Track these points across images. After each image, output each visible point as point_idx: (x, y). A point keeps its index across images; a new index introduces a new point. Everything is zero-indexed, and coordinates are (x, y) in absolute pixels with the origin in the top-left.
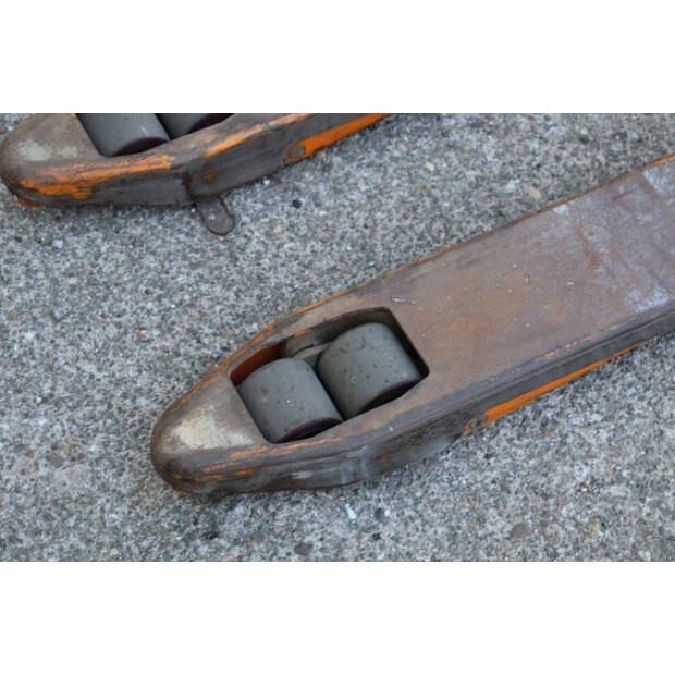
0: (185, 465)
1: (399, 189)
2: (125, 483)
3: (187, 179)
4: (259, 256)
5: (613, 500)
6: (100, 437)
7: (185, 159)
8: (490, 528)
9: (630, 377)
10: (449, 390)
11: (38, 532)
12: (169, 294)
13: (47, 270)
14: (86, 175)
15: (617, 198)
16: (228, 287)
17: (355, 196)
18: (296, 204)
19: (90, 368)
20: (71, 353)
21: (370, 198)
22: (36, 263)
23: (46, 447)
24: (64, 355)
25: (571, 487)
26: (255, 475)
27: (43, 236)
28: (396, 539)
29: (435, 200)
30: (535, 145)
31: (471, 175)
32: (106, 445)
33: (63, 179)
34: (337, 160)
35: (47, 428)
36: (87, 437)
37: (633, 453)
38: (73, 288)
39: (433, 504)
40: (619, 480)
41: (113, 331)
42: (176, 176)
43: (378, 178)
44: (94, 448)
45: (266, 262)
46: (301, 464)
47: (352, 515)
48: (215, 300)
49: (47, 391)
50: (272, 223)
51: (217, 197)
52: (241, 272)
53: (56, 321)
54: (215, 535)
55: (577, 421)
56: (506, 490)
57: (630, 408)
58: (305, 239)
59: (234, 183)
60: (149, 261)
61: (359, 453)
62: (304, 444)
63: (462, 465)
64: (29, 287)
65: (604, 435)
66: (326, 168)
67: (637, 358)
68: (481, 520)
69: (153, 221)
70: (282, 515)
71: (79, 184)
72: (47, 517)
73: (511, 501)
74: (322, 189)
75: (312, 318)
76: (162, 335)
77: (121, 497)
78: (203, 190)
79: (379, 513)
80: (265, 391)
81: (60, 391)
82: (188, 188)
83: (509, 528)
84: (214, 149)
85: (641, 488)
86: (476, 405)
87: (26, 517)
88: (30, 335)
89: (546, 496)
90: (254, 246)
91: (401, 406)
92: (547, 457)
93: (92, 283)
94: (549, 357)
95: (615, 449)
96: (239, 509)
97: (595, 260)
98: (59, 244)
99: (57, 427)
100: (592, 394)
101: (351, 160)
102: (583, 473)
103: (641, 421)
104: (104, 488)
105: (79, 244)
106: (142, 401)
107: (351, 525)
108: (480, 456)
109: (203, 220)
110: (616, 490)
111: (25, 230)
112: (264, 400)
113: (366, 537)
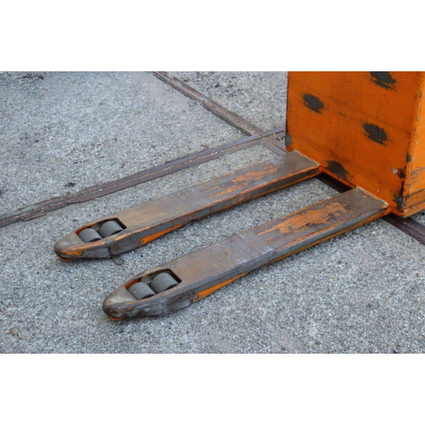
0: (113, 307)
1: (172, 250)
2: (95, 323)
3: (109, 249)
4: (131, 269)
5: (237, 314)
6: (87, 313)
7: (109, 242)
8: (203, 323)
9: (240, 286)
10: (187, 284)
11: (70, 336)
12: (105, 279)
13: (69, 277)
14: (80, 248)
15: (232, 241)
16: (122, 276)
17: (159, 253)
18: (142, 256)
19: (82, 298)
20: (77, 295)
21: (164, 253)
22: (65, 276)
23: (71, 317)
24: (75, 296)
25: (225, 312)
26: (133, 310)
27: (67, 270)
28: (176, 328)
29: (183, 252)
30: (211, 238)
31: (193, 246)
32: (89, 315)
33: (74, 249)
34: (153, 245)
35: (71, 313)
36: (83, 313)
37: (242, 303)
38: (77, 281)
39: (186, 320)
40: (239, 309)
41: (89, 289)
42: (106, 247)
43: (166, 248)
44: (85, 316)
45: (133, 270)
46: (146, 305)
47: (163, 324)
48: (119, 280)
49: (70, 304)
50: (135, 261)
51: (118, 256)
52: (126, 273)
53: (72, 288)
54: (123, 332)
55: (227, 297)
56: (207, 314)
57: (241, 293)
58: (145, 264)
59: (123, 251)
60: (99, 272)
61: (163, 301)
62: (147, 299)
63: (194, 310)
64: (64, 282)
65: (234, 300)
66: (150, 247)
67: (242, 282)
68: (200, 322)
69: (99, 264)
70: (142, 326)
71: (78, 251)
72: (73, 332)
73: (209, 317)
74: (149, 252)
75: (148, 272)
76: (104, 289)
77: (94, 326)
78: (114, 252)
79: (171, 323)
80: (135, 289)
81: (74, 304)
82: (110, 252)
83: (208, 323)
84: (117, 239)
85: (245, 310)
86: (196, 289)
87: (67, 333)
88: (65, 292)
89: (218, 314)
90: (130, 266)
91: (174, 289)
92: (218, 306)
93: (82, 279)
94: (215, 275)
95: (237, 302)
96: (129, 326)
97: (227, 254)
98: (72, 271)
99: (74, 312)
100: (230, 291)
101: (157, 245)
102: (228, 309)
103: (244, 296)
104: (89, 324)
105: (78, 271)
106: (99, 304)
107: (163, 327)
108: (199, 308)
109: (114, 262)
110: (238, 312)
111: (62, 269)
112: (135, 291)
113: (167, 329)
